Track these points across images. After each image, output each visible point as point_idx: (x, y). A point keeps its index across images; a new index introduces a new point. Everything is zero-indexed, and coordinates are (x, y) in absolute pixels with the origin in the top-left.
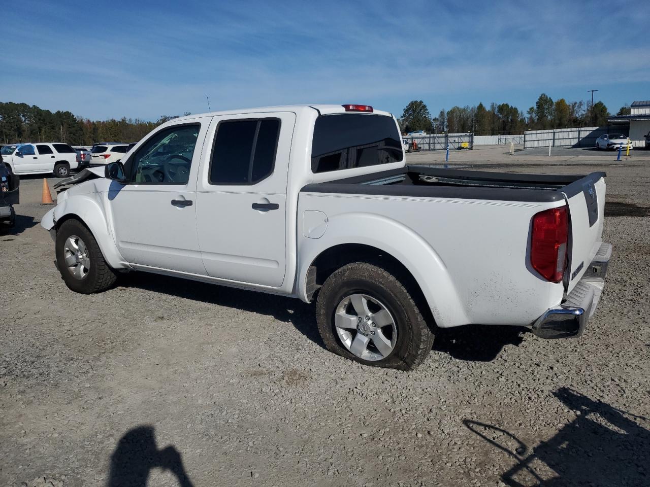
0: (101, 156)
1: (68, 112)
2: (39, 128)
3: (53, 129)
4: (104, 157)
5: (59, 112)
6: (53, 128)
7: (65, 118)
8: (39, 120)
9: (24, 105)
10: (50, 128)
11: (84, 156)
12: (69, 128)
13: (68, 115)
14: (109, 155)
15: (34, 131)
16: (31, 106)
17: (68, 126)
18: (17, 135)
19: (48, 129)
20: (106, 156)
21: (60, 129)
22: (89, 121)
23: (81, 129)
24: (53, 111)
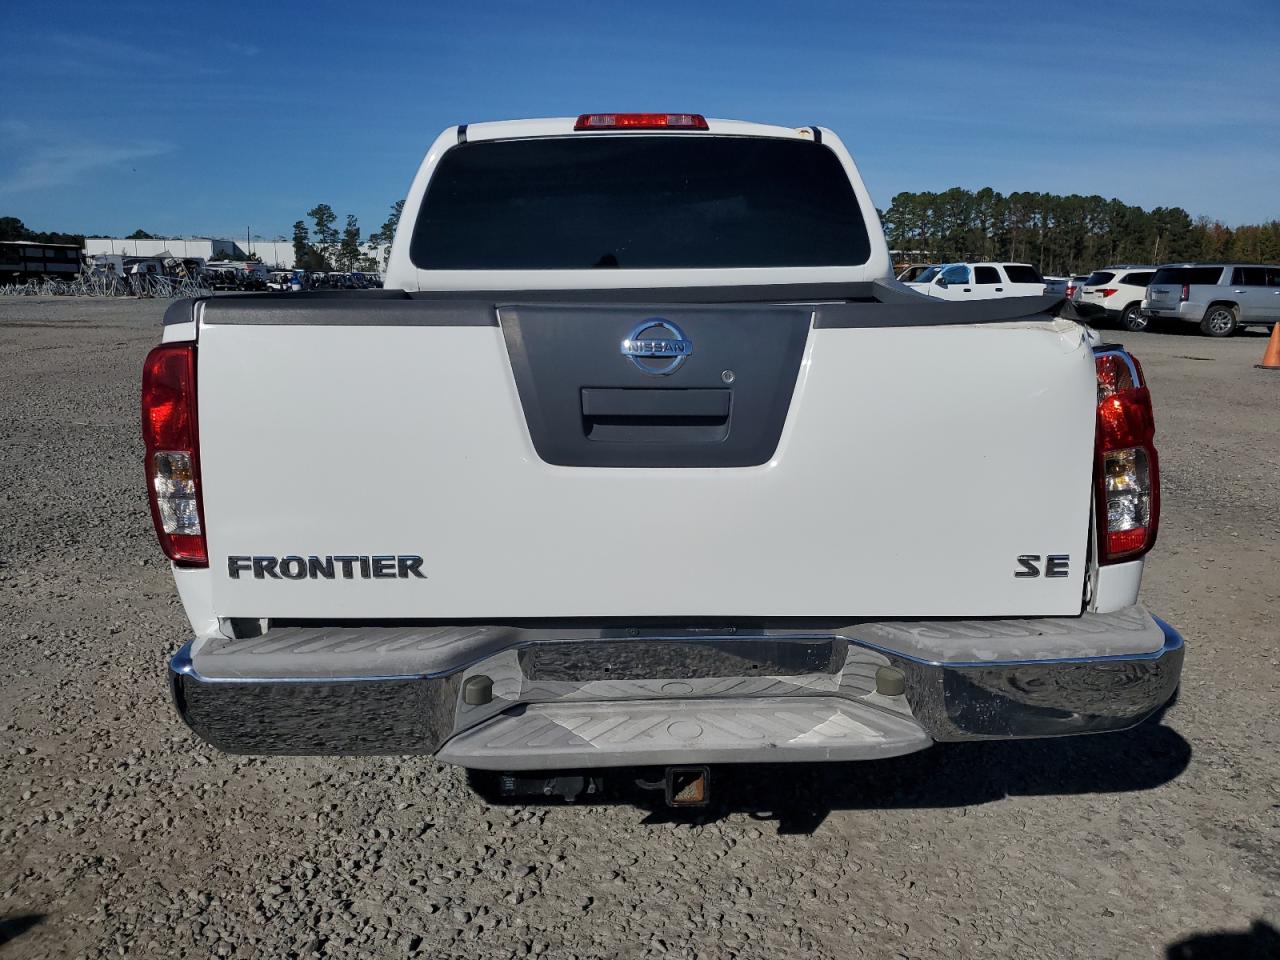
0: (1097, 291)
1: (1177, 210)
2: (1114, 241)
3: (1139, 243)
4: (1102, 294)
5: (1159, 209)
6: (1140, 241)
7: (1172, 222)
8: (1118, 225)
9: (1096, 199)
10: (1134, 242)
11: (1072, 293)
12: (1174, 240)
13: (1177, 215)
14: (1116, 291)
15: (1104, 249)
16: (1109, 200)
17: (1172, 237)
18: (1072, 256)
19: (1131, 243)
20: (1107, 293)
21: (1154, 243)
22: (1218, 227)
23: (1197, 244)
24: (1148, 209)
